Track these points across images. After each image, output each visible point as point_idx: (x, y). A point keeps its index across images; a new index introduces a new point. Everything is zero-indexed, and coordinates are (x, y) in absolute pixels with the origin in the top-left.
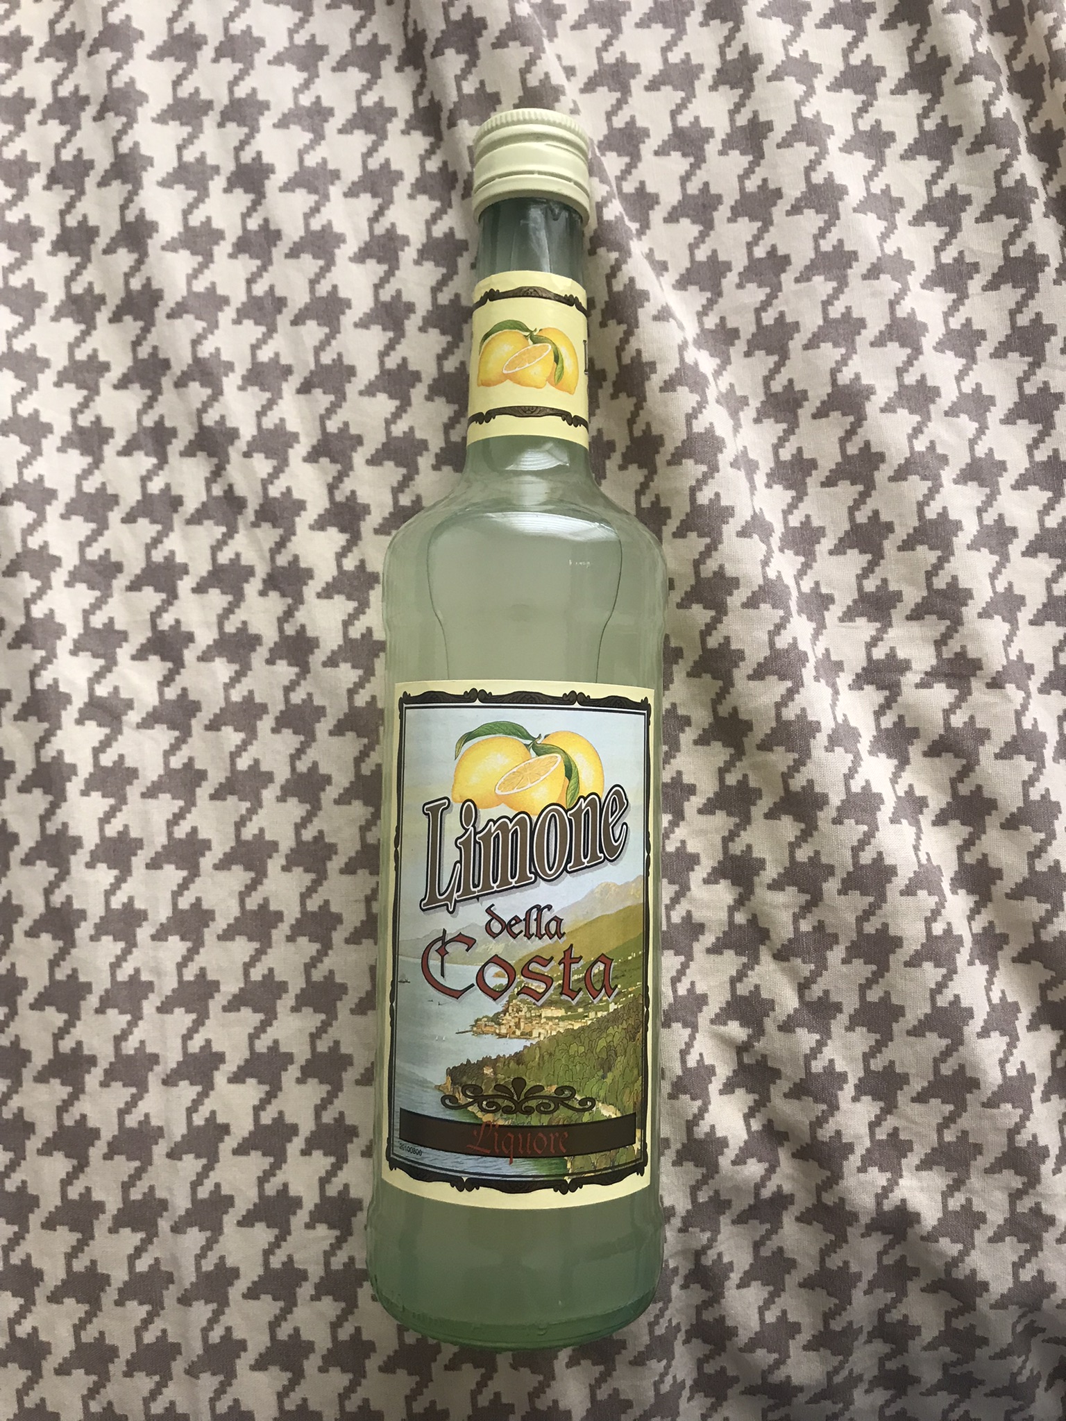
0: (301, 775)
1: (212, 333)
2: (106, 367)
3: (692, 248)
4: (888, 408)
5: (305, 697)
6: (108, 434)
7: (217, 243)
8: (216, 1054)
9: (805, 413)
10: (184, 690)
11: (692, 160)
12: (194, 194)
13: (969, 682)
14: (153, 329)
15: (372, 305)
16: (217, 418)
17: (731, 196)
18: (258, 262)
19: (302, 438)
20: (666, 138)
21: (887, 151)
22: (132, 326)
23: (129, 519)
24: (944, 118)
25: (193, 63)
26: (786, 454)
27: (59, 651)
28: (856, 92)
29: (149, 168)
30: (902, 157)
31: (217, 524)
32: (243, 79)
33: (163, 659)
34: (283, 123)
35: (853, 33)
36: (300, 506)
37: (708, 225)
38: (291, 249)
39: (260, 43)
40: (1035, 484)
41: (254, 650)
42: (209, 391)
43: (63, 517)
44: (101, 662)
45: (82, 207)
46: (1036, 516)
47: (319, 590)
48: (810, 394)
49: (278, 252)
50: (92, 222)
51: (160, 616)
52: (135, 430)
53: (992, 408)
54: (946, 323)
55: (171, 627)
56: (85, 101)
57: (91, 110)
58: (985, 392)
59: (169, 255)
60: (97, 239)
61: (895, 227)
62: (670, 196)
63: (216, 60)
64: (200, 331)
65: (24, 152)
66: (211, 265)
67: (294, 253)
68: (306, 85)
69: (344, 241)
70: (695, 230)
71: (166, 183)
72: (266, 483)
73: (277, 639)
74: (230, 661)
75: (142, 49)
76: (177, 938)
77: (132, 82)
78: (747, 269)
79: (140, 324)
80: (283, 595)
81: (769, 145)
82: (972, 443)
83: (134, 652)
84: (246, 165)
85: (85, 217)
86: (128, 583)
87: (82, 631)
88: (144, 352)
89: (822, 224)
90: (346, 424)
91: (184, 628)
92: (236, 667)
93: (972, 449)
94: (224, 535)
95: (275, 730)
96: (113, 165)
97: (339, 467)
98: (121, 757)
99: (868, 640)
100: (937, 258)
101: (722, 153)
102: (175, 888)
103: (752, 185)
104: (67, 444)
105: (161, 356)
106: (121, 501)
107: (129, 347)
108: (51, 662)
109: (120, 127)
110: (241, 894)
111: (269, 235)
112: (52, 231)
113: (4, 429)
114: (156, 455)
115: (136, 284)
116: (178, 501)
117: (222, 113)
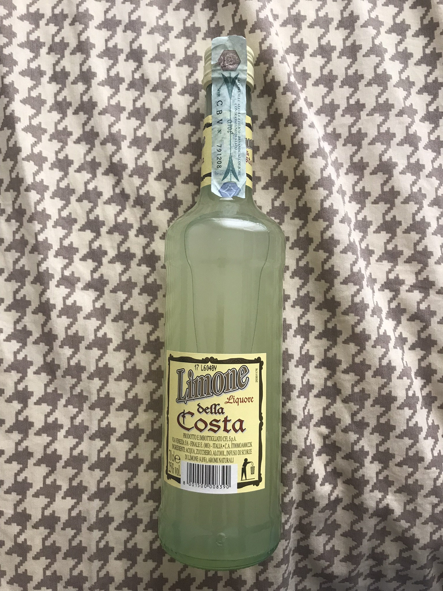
0: (150, 313)
1: (118, 123)
2: (71, 134)
3: (323, 97)
4: (403, 173)
5: (153, 280)
6: (71, 162)
7: (121, 84)
8: (112, 428)
9: (367, 172)
10: (102, 275)
11: (326, 59)
12: (112, 61)
13: (429, 290)
14: (92, 119)
15: (186, 114)
16: (119, 159)
17: (341, 76)
18: (139, 93)
19: (154, 170)
20: (316, 49)
21: (409, 61)
22: (83, 117)
23: (80, 200)
24: (434, 49)
25: (113, 4)
26: (358, 189)
27: (49, 256)
28: (398, 35)
29: (93, 49)
30: (415, 64)
31: (117, 205)
32: (135, 12)
33: (94, 261)
34: (151, 32)
35: (398, 9)
36: (153, 199)
37: (331, 89)
38: (153, 88)
41: (132, 260)
42: (115, 147)
43: (51, 198)
44: (67, 261)
47: (161, 236)
48: (370, 164)
49: (147, 89)
50: (67, 70)
51: (93, 243)
52: (82, 162)
54: (429, 137)
55: (97, 248)
56: (66, 16)
57: (69, 21)
59: (101, 88)
60: (69, 78)
61: (411, 94)
62: (316, 75)
63: (123, 3)
64: (113, 121)
66: (118, 93)
67: (154, 90)
68: (162, 16)
69: (176, 86)
70: (325, 90)
71: (100, 56)
72: (138, 189)
73: (142, 255)
74: (122, 264)
76: (98, 379)
77: (87, 10)
78: (346, 108)
79: (86, 116)
80: (145, 237)
81: (359, 55)
82: (437, 189)
83: (81, 257)
84: (135, 50)
85: (64, 67)
86: (79, 228)
87: (59, 247)
88: (88, 128)
89: (380, 91)
90: (174, 165)
91: (103, 249)
92: (124, 266)
93: (436, 192)
94: (120, 210)
95: (140, 294)
96: (77, 46)
97: (170, 183)
99: (387, 270)
100: (427, 109)
101: (339, 57)
102: (97, 358)
103: (351, 72)
104: (53, 166)
105: (95, 131)
106: (76, 192)
107: (81, 126)
108: (46, 260)
109: (81, 29)
110: (124, 361)
111: (144, 81)
112: (49, 73)
113: (28, 159)
114: (91, 173)
115: (85, 98)
116: (100, 194)
117: (125, 26)
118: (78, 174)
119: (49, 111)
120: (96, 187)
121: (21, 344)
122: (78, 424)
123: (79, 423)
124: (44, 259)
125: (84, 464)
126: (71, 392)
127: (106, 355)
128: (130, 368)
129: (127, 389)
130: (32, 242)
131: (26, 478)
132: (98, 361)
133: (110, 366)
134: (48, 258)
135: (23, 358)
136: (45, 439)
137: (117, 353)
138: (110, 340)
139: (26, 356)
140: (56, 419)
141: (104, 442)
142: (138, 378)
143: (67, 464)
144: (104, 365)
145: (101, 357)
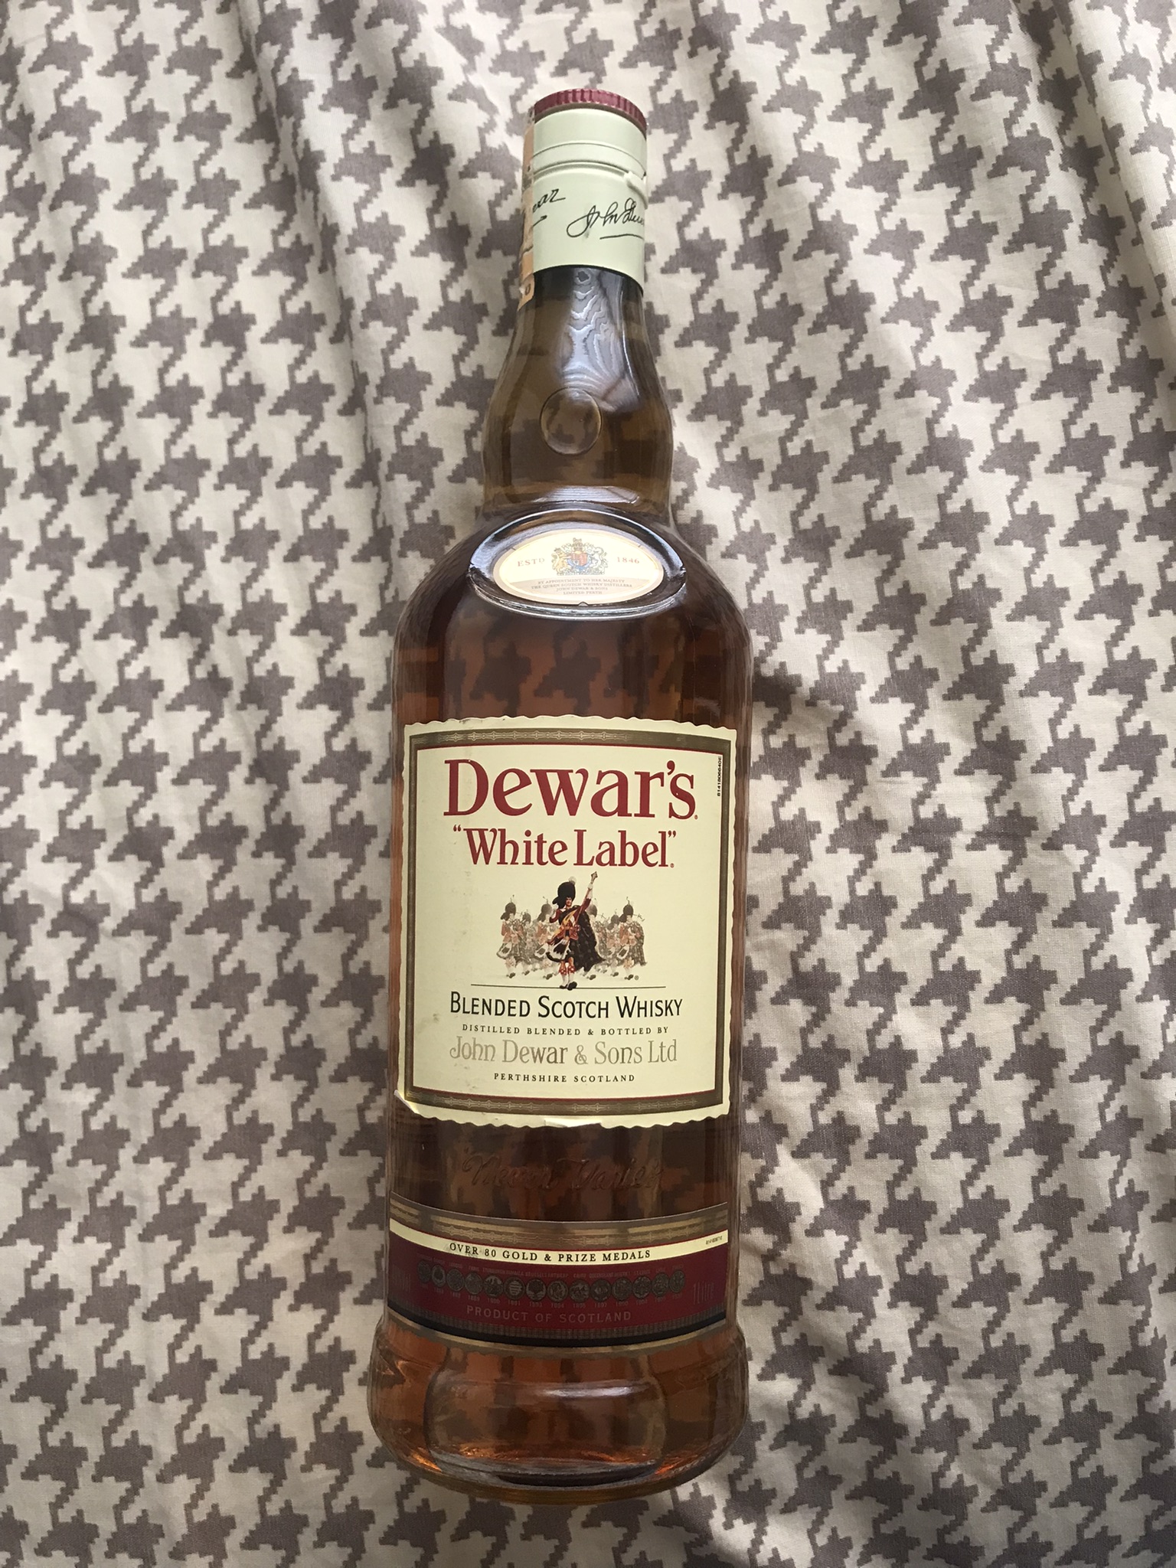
1: (193, 502)
2: (79, 544)
3: (708, 373)
4: (928, 544)
6: (84, 616)
7: (196, 403)
9: (837, 551)
10: (164, 891)
11: (702, 276)
12: (170, 350)
13: (1023, 842)
14: (130, 502)
16: (200, 594)
17: (747, 314)
18: (240, 421)
19: (290, 610)
20: (674, 253)
22: (106, 499)
24: (976, 214)
25: (163, 211)
26: (818, 596)
29: (122, 330)
30: (933, 259)
32: (218, 225)
33: (141, 858)
41: (240, 843)
42: (190, 566)
44: (78, 866)
45: (50, 373)
47: (306, 774)
48: (842, 530)
49: (261, 409)
51: (137, 812)
52: (111, 611)
53: (1051, 529)
54: (994, 436)
55: (149, 823)
57: (57, 269)
58: (1043, 511)
60: (66, 407)
61: (932, 334)
62: (681, 317)
63: (188, 206)
64: (179, 501)
66: (190, 428)
70: (711, 353)
72: (250, 662)
74: (214, 857)
75: (107, 200)
77: (98, 238)
78: (769, 394)
79: (116, 496)
80: (269, 782)
81: (786, 256)
85: (53, 383)
87: (57, 834)
88: (120, 527)
89: (848, 341)
91: (163, 824)
92: (220, 862)
95: (262, 928)
96: (83, 328)
97: (330, 639)
98: (98, 968)
99: (915, 796)
100: (980, 365)
101: (736, 267)
103: (770, 301)
104: (42, 631)
106: (99, 689)
109: (88, 287)
114: (134, 637)
115: (111, 454)
116: (158, 686)
117: (197, 262)
122: (110, 1284)
123: (115, 1281)
126: (92, 1201)
127: (181, 1096)
128: (244, 1122)
129: (235, 1179)
132: (158, 1113)
133: (190, 1122)
137: (207, 1090)
138: (190, 1057)
141: (183, 1322)
144: (175, 1123)
145: (166, 1103)
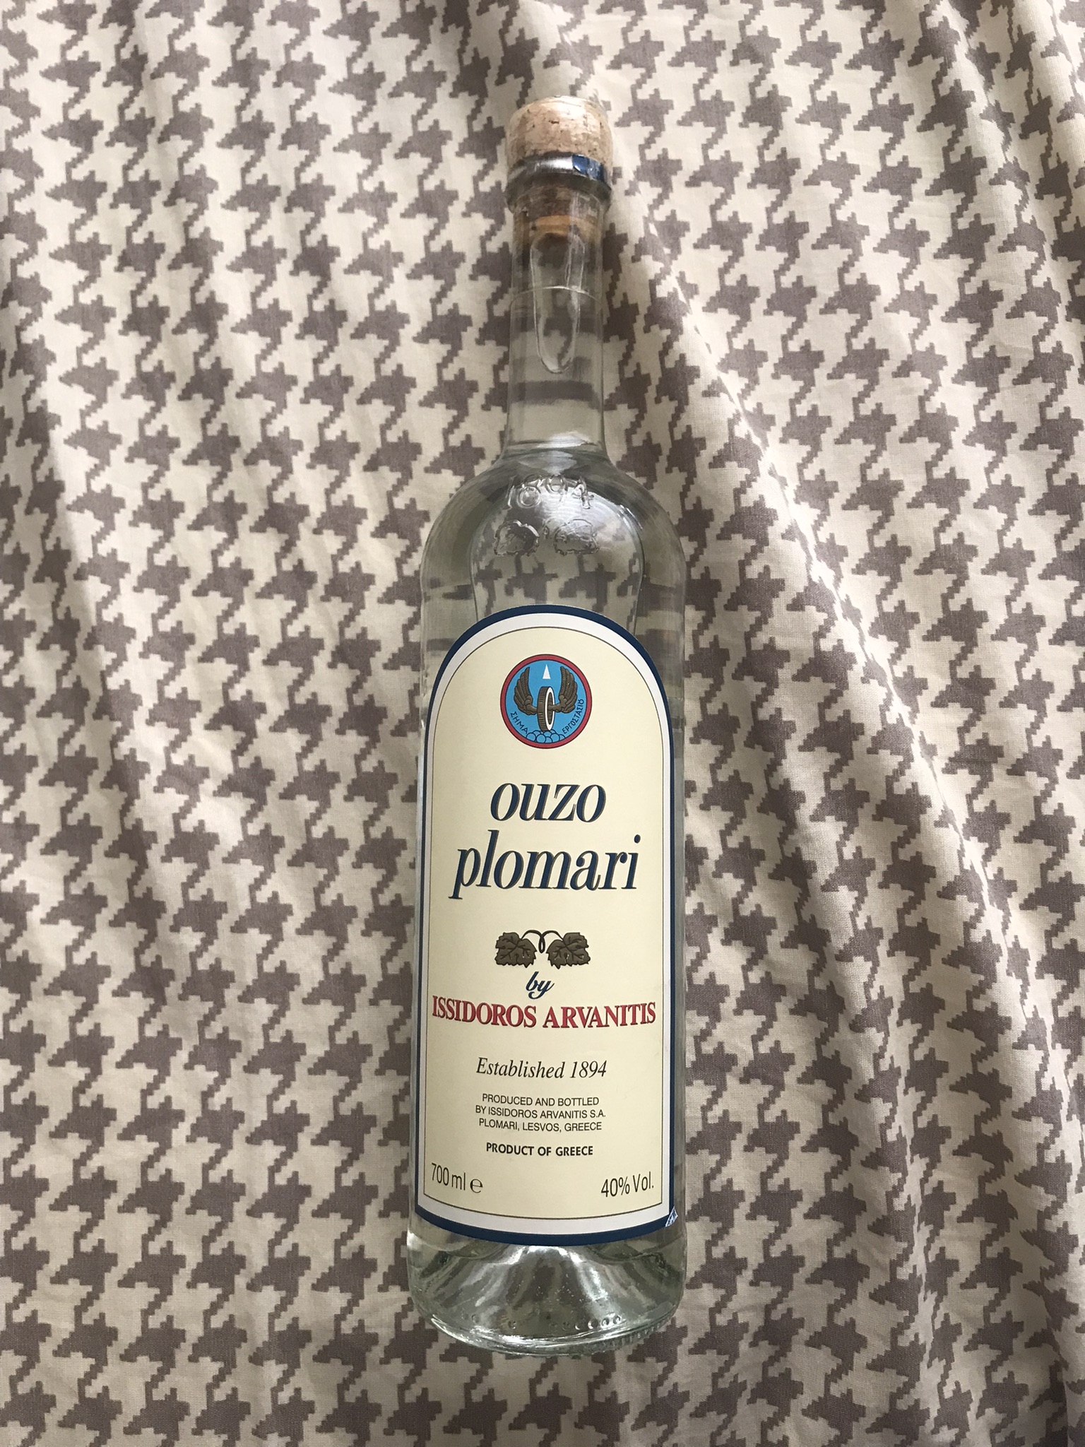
0: (375, 841)
5: (376, 764)
8: (301, 1115)
15: (435, 383)
21: (922, 250)
23: (201, 592)
27: (135, 722)
28: (892, 193)
31: (287, 598)
34: (347, 208)
35: (891, 135)
36: (369, 580)
37: (745, 316)
38: (357, 330)
39: (326, 130)
40: (1063, 573)
43: (136, 590)
46: (1063, 605)
50: (163, 303)
56: (156, 186)
59: (240, 337)
65: (96, 235)
67: (359, 333)
68: (370, 171)
71: (235, 267)
73: (346, 710)
76: (263, 1000)
82: (1001, 534)
83: (207, 722)
84: (312, 249)
86: (200, 655)
90: (413, 501)
93: (1001, 540)
94: (294, 609)
102: (260, 952)
105: (230, 434)
107: (199, 423)
108: (127, 733)
110: (324, 958)
111: (335, 316)
112: (123, 312)
113: (79, 505)
118: (195, 535)
119: (126, 396)
120: (238, 562)
121: (80, 929)
124: (124, 731)
125: (235, 1204)
130: (96, 693)
131: (101, 1242)
134: (132, 727)
135: (88, 960)
136: (143, 1146)
139: (94, 954)
140: (168, 1099)
142: (357, 995)
143: (196, 1204)
